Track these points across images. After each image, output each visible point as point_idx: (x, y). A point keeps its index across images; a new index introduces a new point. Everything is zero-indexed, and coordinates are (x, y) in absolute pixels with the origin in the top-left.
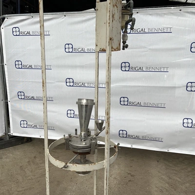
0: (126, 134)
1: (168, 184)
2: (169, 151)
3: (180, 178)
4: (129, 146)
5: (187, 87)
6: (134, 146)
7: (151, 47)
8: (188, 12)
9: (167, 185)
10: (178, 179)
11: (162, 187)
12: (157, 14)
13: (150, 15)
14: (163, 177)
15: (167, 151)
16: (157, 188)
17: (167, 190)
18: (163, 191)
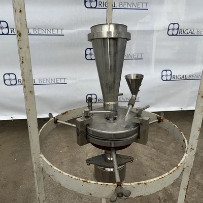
0: (96, 98)
1: (154, 148)
3: (162, 139)
9: (154, 150)
10: (160, 140)
11: (150, 154)
16: (145, 156)
17: (156, 156)
18: (153, 159)
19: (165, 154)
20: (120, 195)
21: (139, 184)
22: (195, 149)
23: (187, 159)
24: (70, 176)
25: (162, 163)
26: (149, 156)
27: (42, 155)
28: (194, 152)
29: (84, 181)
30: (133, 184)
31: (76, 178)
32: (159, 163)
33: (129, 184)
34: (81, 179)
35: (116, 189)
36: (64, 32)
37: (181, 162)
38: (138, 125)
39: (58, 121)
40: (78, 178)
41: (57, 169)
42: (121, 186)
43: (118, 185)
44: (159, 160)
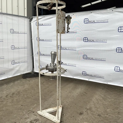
4: (87, 80)
5: (117, 50)
6: (90, 80)
7: (98, 30)
8: (117, 12)
12: (101, 13)
13: (98, 13)
14: (102, 95)
15: (106, 83)
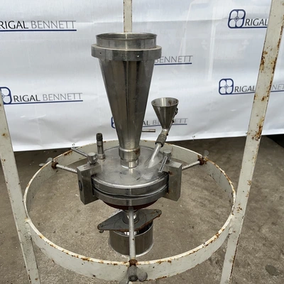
1: (206, 189)
2: (196, 138)
9: (206, 193)
11: (200, 197)
14: (195, 180)
15: (191, 138)
16: (194, 201)
17: (209, 201)
18: (205, 205)
19: (221, 197)
20: (133, 278)
21: (160, 262)
22: (244, 209)
23: (234, 221)
24: (66, 251)
25: (217, 211)
26: (200, 201)
27: (29, 220)
28: (243, 213)
29: (84, 259)
30: (152, 262)
31: (74, 254)
32: (212, 211)
33: (147, 263)
34: (80, 256)
35: (128, 271)
36: (76, 25)
37: (224, 227)
38: (166, 175)
39: (57, 166)
40: (76, 255)
41: (48, 241)
42: (135, 265)
43: (131, 265)
44: (212, 206)
